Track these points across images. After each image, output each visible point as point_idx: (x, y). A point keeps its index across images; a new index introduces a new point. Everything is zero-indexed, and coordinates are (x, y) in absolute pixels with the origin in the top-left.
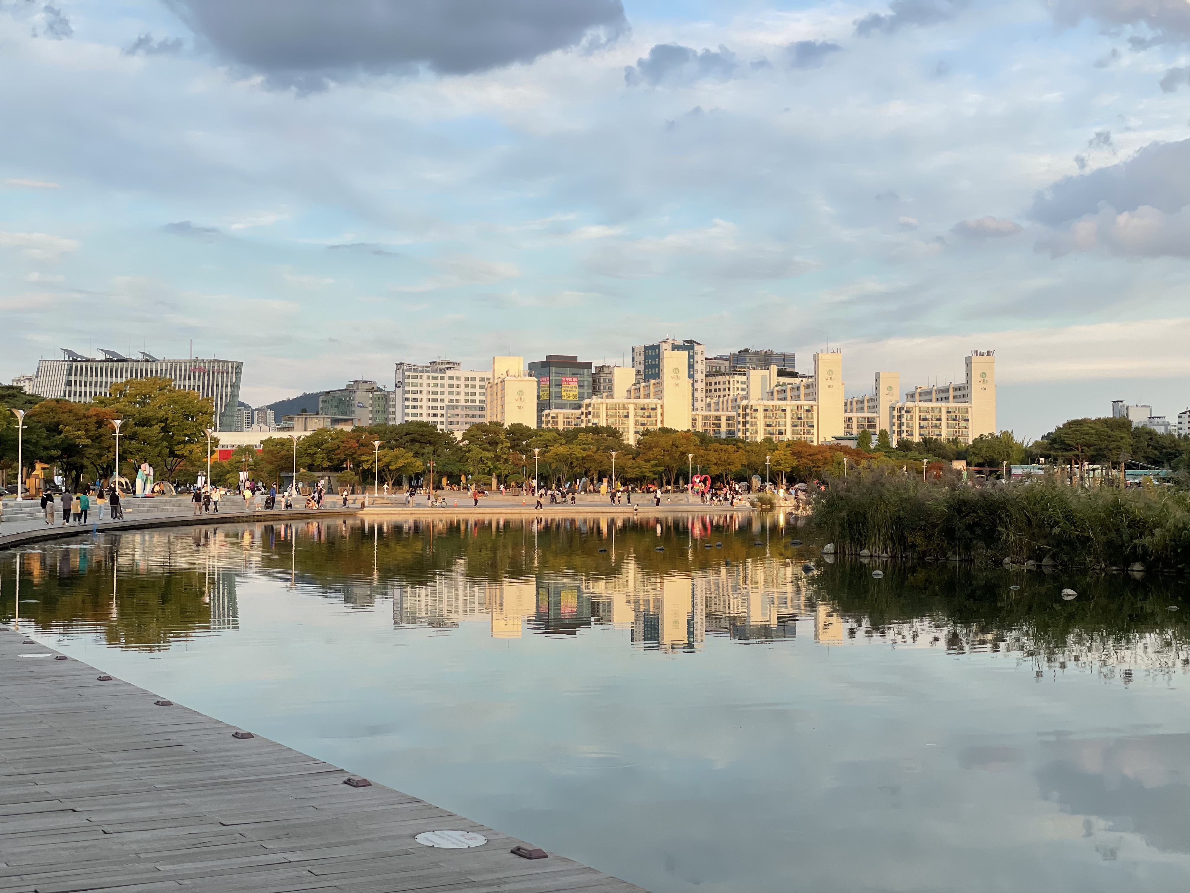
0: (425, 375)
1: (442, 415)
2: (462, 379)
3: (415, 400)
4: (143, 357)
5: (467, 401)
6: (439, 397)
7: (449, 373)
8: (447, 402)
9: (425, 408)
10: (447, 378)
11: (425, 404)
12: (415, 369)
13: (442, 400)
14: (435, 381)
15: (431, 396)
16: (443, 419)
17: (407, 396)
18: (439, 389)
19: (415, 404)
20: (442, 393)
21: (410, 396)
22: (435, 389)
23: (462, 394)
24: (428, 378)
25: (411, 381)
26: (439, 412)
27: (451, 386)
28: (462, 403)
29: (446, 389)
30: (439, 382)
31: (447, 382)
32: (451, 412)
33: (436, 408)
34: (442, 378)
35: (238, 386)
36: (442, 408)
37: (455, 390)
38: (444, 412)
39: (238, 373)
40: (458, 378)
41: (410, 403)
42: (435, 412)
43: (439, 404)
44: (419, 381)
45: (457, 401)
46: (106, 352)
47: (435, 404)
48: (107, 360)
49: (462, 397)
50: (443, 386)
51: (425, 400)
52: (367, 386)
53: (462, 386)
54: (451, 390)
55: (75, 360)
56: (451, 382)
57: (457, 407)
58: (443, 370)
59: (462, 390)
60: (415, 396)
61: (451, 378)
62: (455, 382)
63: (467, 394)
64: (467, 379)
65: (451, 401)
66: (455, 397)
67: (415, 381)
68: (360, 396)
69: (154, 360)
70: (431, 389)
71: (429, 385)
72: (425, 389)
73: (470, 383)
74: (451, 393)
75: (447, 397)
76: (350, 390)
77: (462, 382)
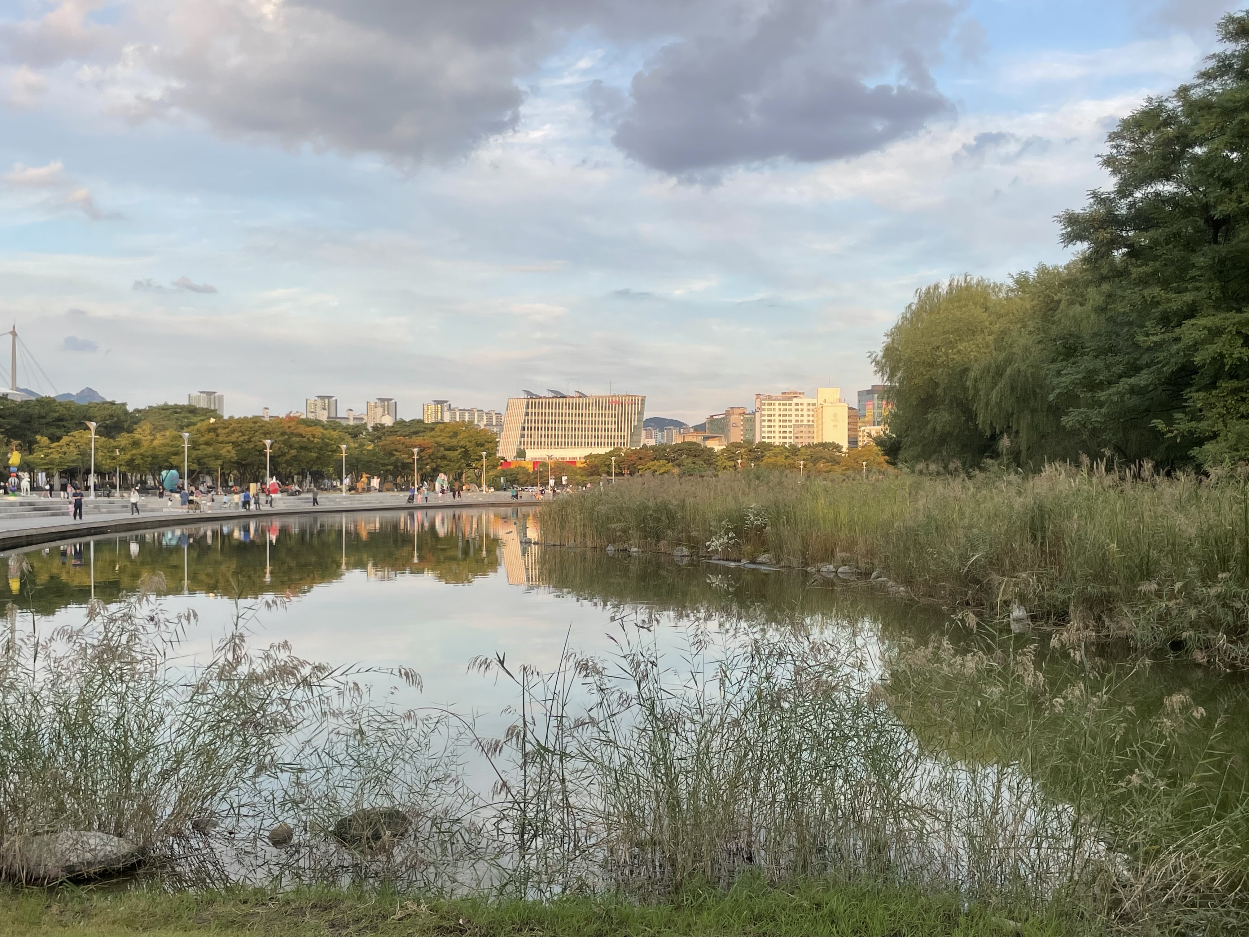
0: (777, 402)
1: (790, 432)
2: (805, 405)
3: (769, 421)
4: (578, 395)
5: (809, 421)
6: (788, 418)
7: (795, 400)
8: (793, 422)
9: (777, 427)
10: (793, 405)
11: (777, 424)
12: (770, 398)
13: (790, 421)
14: (785, 407)
15: (782, 418)
16: (791, 435)
17: (763, 418)
18: (788, 413)
19: (770, 424)
20: (790, 415)
21: (766, 418)
22: (785, 413)
23: (805, 416)
24: (779, 404)
25: (766, 407)
26: (788, 430)
27: (797, 410)
28: (805, 422)
29: (793, 413)
30: (788, 407)
31: (793, 407)
32: (796, 429)
33: (786, 427)
34: (790, 404)
35: (643, 414)
36: (790, 427)
37: (800, 413)
38: (791, 429)
39: (643, 404)
40: (802, 404)
41: (766, 424)
42: (784, 429)
43: (788, 424)
44: (772, 407)
45: (802, 421)
46: (552, 391)
47: (784, 424)
48: (553, 397)
49: (805, 418)
50: (790, 410)
51: (777, 421)
52: (741, 411)
53: (805, 410)
54: (797, 413)
55: (532, 398)
56: (797, 407)
57: (802, 426)
58: (790, 399)
59: (805, 413)
60: (770, 418)
61: (797, 404)
62: (800, 407)
63: (809, 416)
64: (809, 404)
65: (797, 421)
66: (800, 418)
67: (769, 407)
68: (734, 418)
69: (585, 396)
70: (782, 413)
71: (780, 410)
72: (777, 413)
73: (811, 407)
74: (797, 416)
75: (793, 418)
76: (728, 414)
77: (805, 407)
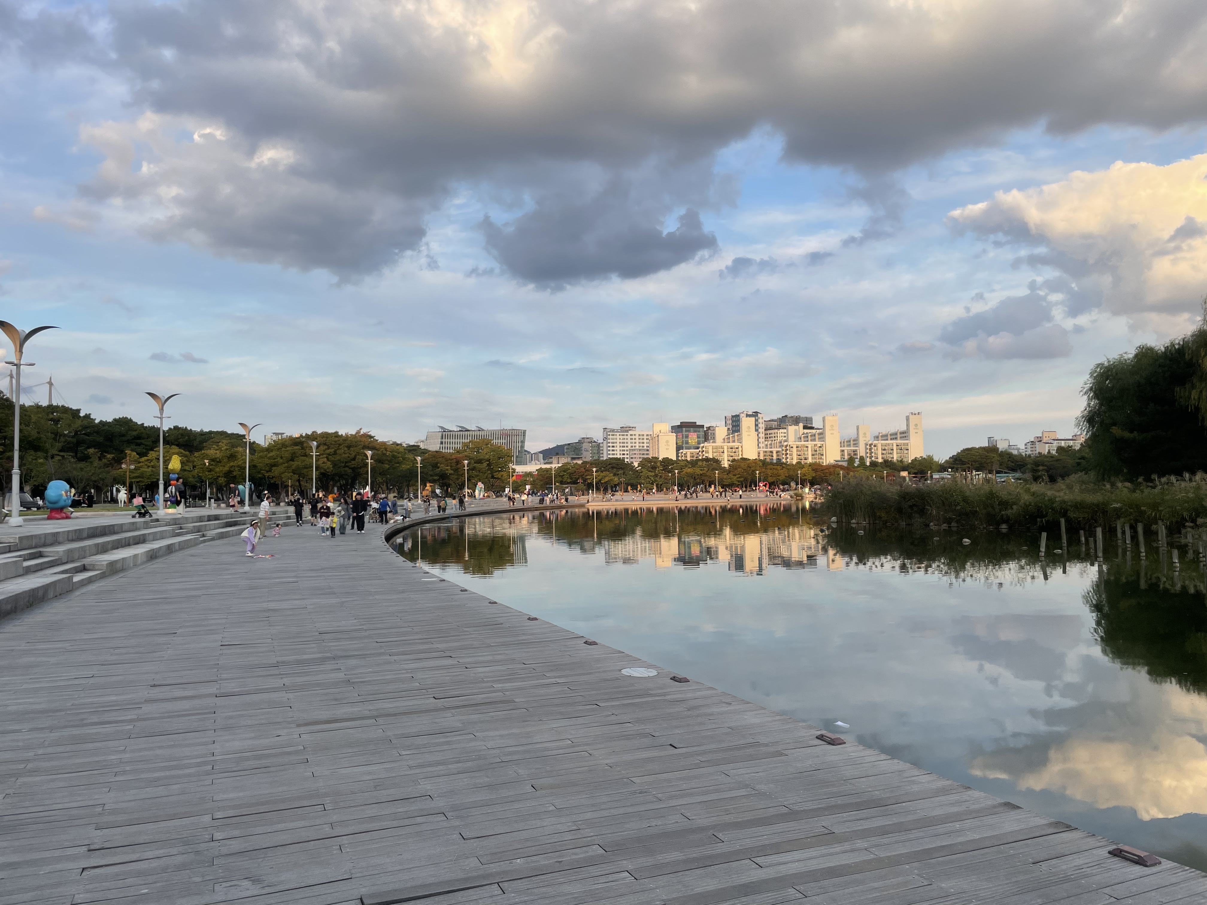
0: (618, 434)
1: (627, 454)
2: (637, 435)
3: (613, 447)
4: (478, 429)
5: (640, 447)
6: (625, 445)
7: (630, 432)
8: (629, 448)
9: (618, 450)
10: (629, 435)
11: (618, 448)
12: (613, 431)
13: (627, 447)
14: (623, 437)
15: (621, 445)
16: (628, 456)
17: (609, 445)
18: (625, 441)
19: (613, 449)
20: (627, 443)
21: (611, 445)
22: (623, 441)
23: (637, 443)
24: (620, 435)
25: (611, 437)
26: (625, 452)
27: (632, 439)
28: (637, 447)
29: (629, 441)
30: (625, 437)
31: (629, 437)
32: (632, 452)
33: (624, 450)
34: (627, 435)
35: (524, 442)
36: (627, 451)
37: (633, 441)
38: (628, 452)
39: (524, 435)
40: (635, 435)
41: (611, 448)
42: (624, 452)
43: (625, 449)
44: (615, 437)
45: (635, 446)
46: (460, 427)
47: (623, 449)
48: (460, 431)
49: (637, 445)
50: (627, 439)
51: (618, 447)
52: (589, 440)
53: (637, 439)
54: (631, 441)
55: (445, 431)
56: (631, 437)
57: (635, 450)
58: (627, 431)
59: (637, 441)
60: (613, 445)
61: (631, 435)
62: (633, 437)
63: (639, 443)
64: (640, 435)
65: (632, 447)
66: (634, 445)
67: (613, 437)
68: (585, 446)
69: (483, 430)
70: (621, 441)
71: (620, 439)
72: (618, 441)
73: (641, 437)
74: (631, 443)
75: (630, 445)
76: (580, 442)
77: (637, 437)
